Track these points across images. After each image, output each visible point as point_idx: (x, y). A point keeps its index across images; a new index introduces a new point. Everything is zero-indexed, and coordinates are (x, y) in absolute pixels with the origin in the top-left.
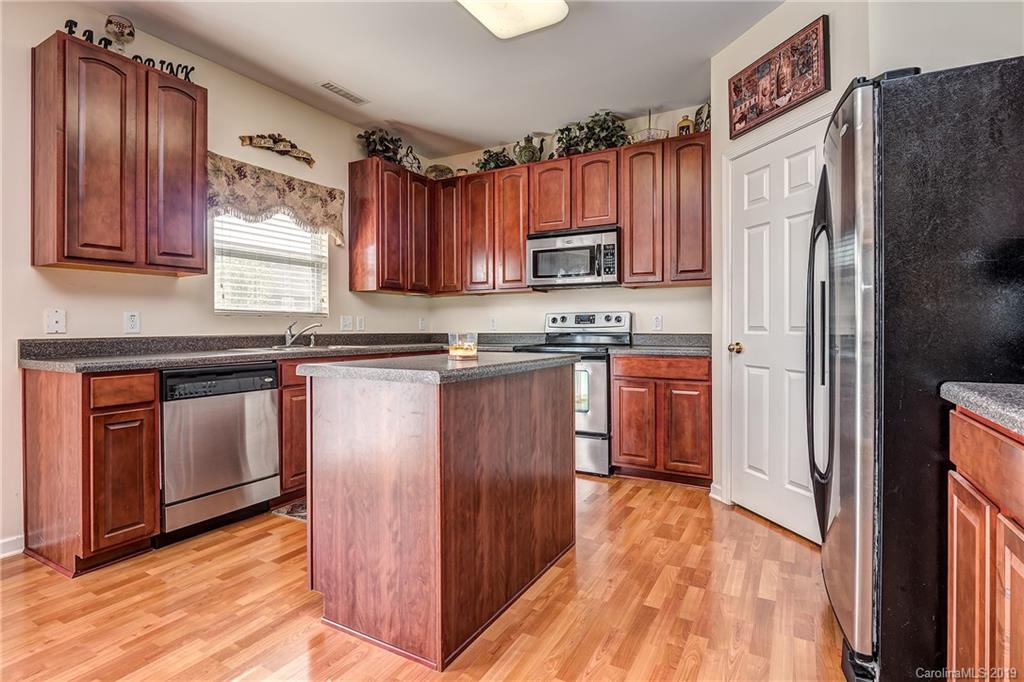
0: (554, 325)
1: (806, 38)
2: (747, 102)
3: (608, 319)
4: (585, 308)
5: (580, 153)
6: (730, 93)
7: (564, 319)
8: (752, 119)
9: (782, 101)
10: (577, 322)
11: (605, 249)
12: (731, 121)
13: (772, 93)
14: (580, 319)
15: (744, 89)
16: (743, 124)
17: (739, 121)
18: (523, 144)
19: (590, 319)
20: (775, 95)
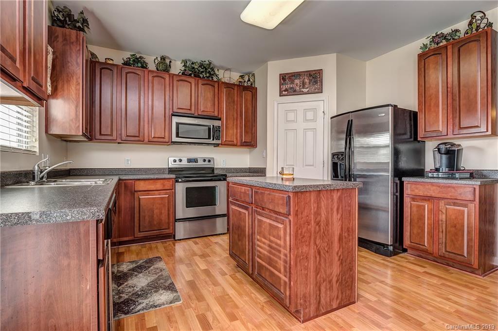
0: (175, 163)
1: (316, 73)
2: (289, 86)
3: (205, 161)
4: (193, 155)
5: (200, 77)
6: (280, 80)
7: (180, 161)
8: (290, 92)
9: (305, 90)
10: (189, 162)
11: (216, 128)
12: (280, 90)
13: (300, 86)
14: (189, 161)
15: (287, 80)
16: (286, 93)
17: (285, 91)
18: (159, 59)
19: (196, 161)
20: (301, 87)
